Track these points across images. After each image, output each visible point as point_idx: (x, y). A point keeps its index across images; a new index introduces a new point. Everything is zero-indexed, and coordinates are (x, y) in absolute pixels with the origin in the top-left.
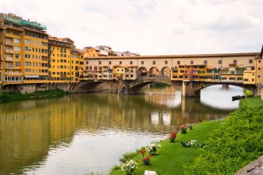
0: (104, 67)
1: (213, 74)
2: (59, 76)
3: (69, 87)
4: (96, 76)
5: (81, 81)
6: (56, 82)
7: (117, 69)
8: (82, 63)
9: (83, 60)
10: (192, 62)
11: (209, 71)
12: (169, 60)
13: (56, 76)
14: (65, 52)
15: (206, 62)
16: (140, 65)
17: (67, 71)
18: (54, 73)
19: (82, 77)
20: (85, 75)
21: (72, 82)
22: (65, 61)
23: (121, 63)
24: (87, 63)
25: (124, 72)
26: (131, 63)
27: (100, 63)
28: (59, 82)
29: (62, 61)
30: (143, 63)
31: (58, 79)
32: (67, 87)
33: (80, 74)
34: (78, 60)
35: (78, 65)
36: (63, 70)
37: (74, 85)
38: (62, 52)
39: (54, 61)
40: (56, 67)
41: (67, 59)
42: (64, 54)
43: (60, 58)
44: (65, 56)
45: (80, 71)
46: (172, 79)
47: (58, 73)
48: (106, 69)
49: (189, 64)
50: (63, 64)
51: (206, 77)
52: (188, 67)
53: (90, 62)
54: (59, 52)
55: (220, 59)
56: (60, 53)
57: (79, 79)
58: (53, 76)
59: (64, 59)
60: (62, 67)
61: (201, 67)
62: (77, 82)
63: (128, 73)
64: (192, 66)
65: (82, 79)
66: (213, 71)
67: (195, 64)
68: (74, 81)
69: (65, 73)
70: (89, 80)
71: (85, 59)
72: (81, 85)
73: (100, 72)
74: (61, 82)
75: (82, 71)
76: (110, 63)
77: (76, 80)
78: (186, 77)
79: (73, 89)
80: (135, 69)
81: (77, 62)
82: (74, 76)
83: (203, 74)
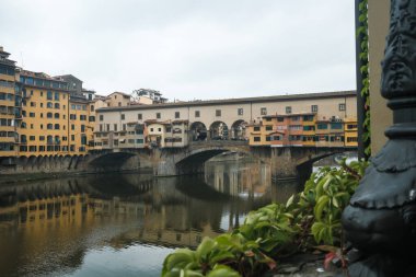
0: (130, 124)
1: (329, 130)
2: (44, 143)
3: (67, 164)
4: (116, 142)
5: (91, 152)
6: (37, 154)
7: (150, 127)
8: (92, 119)
9: (93, 114)
10: (289, 109)
11: (322, 125)
12: (246, 108)
13: (37, 143)
14: (56, 98)
15: (315, 108)
16: (193, 120)
17: (61, 133)
18: (32, 138)
19: (92, 144)
20: (97, 140)
21: (72, 154)
22: (57, 116)
23: (158, 116)
24: (101, 118)
25: (162, 133)
26: (177, 115)
27: (123, 117)
28: (43, 154)
29: (49, 115)
30: (197, 114)
31: (41, 148)
32: (62, 163)
33: (88, 139)
34: (84, 113)
35: (86, 123)
36: (53, 132)
37: (78, 159)
38: (49, 98)
39: (32, 115)
40: (37, 127)
41: (61, 111)
42: (54, 102)
43: (45, 110)
44: (57, 106)
45: (89, 133)
46: (252, 143)
47: (42, 138)
48: (132, 129)
49: (283, 113)
50: (53, 121)
51: (316, 138)
52: (280, 119)
53: (105, 115)
54: (44, 99)
55: (342, 101)
56: (45, 102)
57: (88, 148)
58: (30, 143)
59: (54, 111)
60: (49, 126)
61: (307, 117)
62: (84, 154)
63: (170, 135)
64: (289, 117)
65: (92, 148)
66: (329, 126)
67: (294, 113)
68: (77, 153)
69: (57, 137)
70: (104, 150)
71: (98, 111)
72: (91, 159)
73: (123, 134)
74: (49, 154)
75: (91, 133)
76: (140, 117)
77: (82, 149)
78: (277, 138)
79: (76, 167)
80: (182, 127)
81: (82, 118)
82: (78, 143)
83: (311, 133)
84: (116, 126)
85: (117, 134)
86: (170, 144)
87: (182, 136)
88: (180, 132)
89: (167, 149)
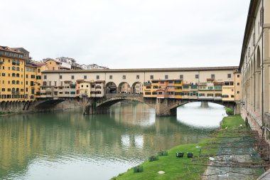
0: (66, 82)
1: (189, 89)
2: (10, 93)
3: (22, 106)
4: (56, 93)
5: (38, 99)
6: (6, 100)
7: (81, 84)
8: (39, 77)
9: (40, 74)
10: (166, 77)
11: (186, 86)
12: (141, 75)
13: (6, 93)
14: (18, 64)
15: (181, 76)
16: (108, 80)
17: (20, 86)
18: (3, 90)
19: (38, 93)
20: (42, 91)
21: (26, 100)
22: (18, 75)
23: (85, 77)
24: (45, 77)
25: (89, 88)
26: (98, 77)
27: (61, 77)
28: (10, 100)
29: (13, 75)
30: (111, 77)
31: (9, 96)
32: (20, 106)
33: (36, 91)
34: (33, 74)
35: (34, 80)
36: (16, 86)
37: (29, 103)
38: (13, 64)
39: (3, 75)
40: (6, 83)
41: (21, 73)
42: (16, 66)
43: (11, 72)
44: (18, 69)
45: (36, 87)
46: (145, 96)
47: (9, 90)
48: (68, 85)
49: (163, 79)
50: (16, 79)
51: (182, 94)
52: (162, 82)
53: (48, 75)
54: (10, 65)
55: (197, 73)
57: (35, 97)
58: (2, 93)
59: (16, 72)
60: (13, 82)
61: (176, 82)
62: (33, 100)
63: (94, 90)
64: (167, 81)
65: (38, 97)
66: (190, 87)
67: (170, 78)
68: (29, 99)
69: (18, 89)
70: (47, 98)
71: (43, 73)
72: (37, 104)
73: (61, 88)
74: (13, 100)
75: (39, 87)
76: (73, 77)
77: (32, 97)
78: (160, 93)
79: (27, 109)
80: (101, 85)
81: (32, 77)
82: (29, 93)
83: (180, 91)
84: (55, 82)
85: (56, 88)
86: (94, 95)
87: (102, 90)
88: (100, 88)
89: (91, 98)
